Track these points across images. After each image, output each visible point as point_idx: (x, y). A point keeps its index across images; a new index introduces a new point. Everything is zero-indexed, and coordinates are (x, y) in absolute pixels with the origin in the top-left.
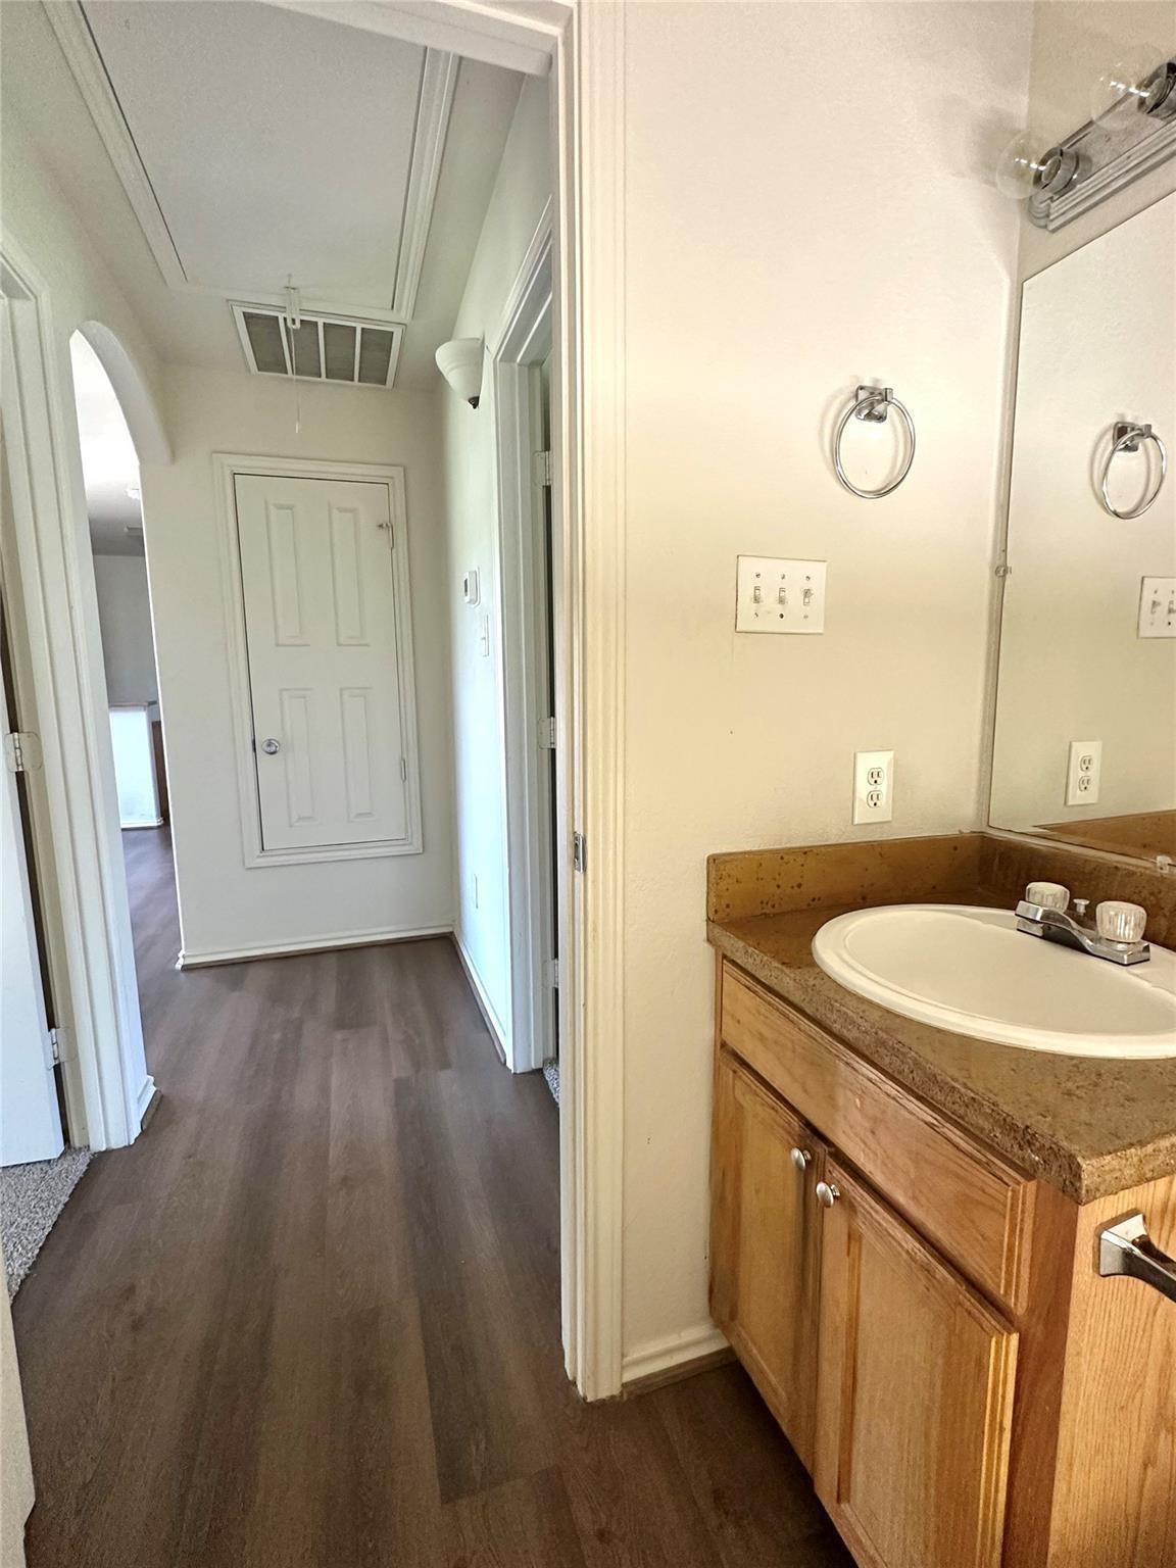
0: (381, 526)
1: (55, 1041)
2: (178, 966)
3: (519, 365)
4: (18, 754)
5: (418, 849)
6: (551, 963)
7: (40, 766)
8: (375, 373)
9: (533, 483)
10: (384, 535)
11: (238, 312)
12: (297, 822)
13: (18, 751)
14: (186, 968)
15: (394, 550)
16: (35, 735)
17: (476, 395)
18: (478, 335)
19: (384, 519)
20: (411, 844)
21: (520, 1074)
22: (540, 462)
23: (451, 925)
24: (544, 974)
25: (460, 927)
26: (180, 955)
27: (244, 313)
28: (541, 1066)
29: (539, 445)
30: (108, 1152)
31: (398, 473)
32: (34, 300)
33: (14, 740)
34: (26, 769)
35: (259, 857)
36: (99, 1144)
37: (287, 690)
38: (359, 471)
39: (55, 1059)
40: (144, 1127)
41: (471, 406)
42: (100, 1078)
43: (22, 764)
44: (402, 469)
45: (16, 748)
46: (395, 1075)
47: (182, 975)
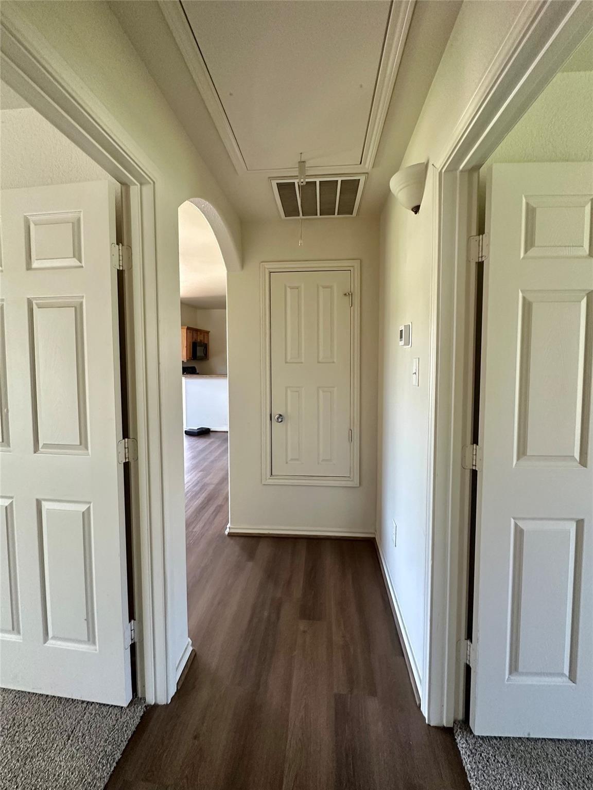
0: (345, 294)
1: (133, 628)
2: (226, 533)
3: (461, 171)
4: (127, 451)
5: (356, 484)
6: (464, 642)
7: (136, 459)
8: (347, 208)
9: (468, 261)
10: (347, 298)
11: (274, 183)
12: (290, 461)
13: (127, 449)
14: (230, 535)
15: (352, 308)
16: (135, 440)
17: (419, 204)
18: (423, 161)
19: (347, 291)
20: (352, 481)
21: (433, 727)
22: (474, 244)
23: (374, 533)
24: (458, 650)
25: (381, 539)
26: (228, 526)
27: (277, 183)
28: (452, 726)
29: (474, 231)
30: (156, 706)
31: (356, 264)
32: (152, 182)
33: (125, 443)
34: (130, 460)
35: (269, 479)
36: (151, 700)
37: (290, 387)
38: (335, 265)
39: (132, 640)
40: (178, 688)
41: (414, 213)
42: (154, 657)
43: (128, 458)
44: (359, 261)
45: (125, 448)
46: (335, 691)
47: (228, 539)
